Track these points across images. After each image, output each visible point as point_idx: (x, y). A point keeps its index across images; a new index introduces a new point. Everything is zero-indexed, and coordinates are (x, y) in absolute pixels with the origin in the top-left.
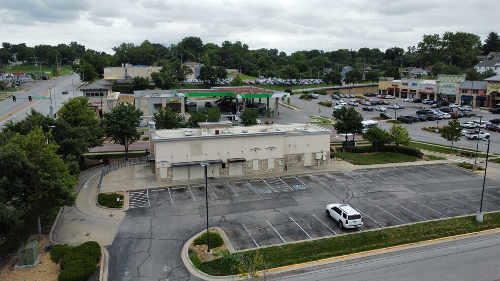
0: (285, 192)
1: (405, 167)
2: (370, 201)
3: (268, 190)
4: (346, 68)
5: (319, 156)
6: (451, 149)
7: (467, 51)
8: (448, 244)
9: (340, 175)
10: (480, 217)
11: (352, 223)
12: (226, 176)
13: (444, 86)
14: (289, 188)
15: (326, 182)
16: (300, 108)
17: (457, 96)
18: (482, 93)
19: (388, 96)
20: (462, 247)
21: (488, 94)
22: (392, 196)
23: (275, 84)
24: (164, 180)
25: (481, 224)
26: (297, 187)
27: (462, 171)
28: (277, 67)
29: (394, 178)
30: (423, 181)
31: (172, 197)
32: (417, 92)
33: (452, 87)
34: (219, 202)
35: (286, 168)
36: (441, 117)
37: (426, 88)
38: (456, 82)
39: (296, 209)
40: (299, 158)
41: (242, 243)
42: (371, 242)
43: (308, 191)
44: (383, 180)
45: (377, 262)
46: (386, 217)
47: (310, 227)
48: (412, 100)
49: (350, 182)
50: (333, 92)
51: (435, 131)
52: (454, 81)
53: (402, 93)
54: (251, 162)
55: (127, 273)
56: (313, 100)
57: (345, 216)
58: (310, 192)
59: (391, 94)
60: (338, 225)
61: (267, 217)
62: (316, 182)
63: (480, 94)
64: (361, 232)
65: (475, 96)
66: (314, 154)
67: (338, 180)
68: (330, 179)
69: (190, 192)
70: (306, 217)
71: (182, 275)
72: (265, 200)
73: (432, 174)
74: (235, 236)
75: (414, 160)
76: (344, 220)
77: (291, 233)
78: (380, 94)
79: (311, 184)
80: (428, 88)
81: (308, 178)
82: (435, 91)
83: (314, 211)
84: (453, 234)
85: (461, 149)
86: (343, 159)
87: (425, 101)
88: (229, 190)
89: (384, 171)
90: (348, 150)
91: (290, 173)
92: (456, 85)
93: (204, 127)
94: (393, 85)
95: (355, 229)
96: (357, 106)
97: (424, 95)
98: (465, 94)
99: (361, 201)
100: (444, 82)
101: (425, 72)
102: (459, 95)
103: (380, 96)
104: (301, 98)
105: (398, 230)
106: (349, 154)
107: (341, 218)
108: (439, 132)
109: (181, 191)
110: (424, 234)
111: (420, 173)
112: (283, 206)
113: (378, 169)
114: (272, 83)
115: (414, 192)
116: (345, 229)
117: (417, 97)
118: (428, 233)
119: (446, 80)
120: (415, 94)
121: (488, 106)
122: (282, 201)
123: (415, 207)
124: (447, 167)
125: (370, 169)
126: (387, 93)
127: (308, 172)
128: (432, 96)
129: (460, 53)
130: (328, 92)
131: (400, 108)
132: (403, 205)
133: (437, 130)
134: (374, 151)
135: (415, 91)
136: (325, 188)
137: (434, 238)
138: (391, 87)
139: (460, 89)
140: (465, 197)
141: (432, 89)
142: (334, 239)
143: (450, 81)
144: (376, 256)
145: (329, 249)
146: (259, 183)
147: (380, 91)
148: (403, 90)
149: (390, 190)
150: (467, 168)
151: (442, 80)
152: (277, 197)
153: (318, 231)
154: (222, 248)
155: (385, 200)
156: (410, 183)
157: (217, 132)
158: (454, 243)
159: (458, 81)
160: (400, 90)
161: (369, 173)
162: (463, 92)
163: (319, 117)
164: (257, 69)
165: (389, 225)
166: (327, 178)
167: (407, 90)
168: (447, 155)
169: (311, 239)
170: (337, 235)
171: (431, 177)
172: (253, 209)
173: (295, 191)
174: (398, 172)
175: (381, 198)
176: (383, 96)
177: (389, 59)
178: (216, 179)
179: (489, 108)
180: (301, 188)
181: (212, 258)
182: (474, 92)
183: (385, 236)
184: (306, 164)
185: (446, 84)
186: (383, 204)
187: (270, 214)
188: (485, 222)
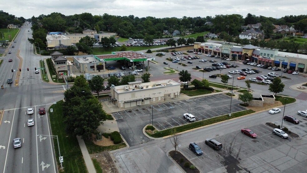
0: (167, 110)
1: (208, 96)
2: (196, 111)
3: (161, 109)
4: (176, 31)
5: (176, 94)
6: (225, 86)
7: (236, 25)
8: (220, 124)
9: (185, 101)
10: (230, 115)
11: (192, 119)
12: (144, 104)
13: (224, 49)
14: (168, 108)
15: (180, 105)
16: (158, 62)
17: (230, 54)
18: (241, 53)
19: (199, 53)
20: (224, 124)
21: (243, 54)
22: (204, 109)
23: (141, 45)
24: (122, 108)
25: (230, 117)
26: (171, 107)
27: (227, 97)
28: (138, 32)
29: (204, 101)
30: (214, 102)
31: (128, 114)
32: (212, 51)
33: (228, 50)
34: (146, 115)
35: (165, 99)
36: (222, 68)
37: (216, 49)
38: (229, 48)
39: (174, 116)
40: (169, 95)
41: (160, 128)
42: (198, 125)
43: (175, 109)
44: (200, 102)
45: (201, 130)
46: (202, 117)
47: (179, 122)
48: (210, 56)
49: (189, 104)
50: (171, 50)
51: (219, 76)
52: (228, 47)
53: (205, 51)
54: (153, 98)
55: (131, 139)
56: (163, 56)
57: (190, 118)
58: (176, 109)
59: (200, 51)
60: (188, 120)
61: (165, 119)
62: (177, 105)
63: (240, 54)
64: (195, 122)
65: (237, 54)
66: (175, 93)
67: (185, 103)
68: (182, 104)
69: (134, 112)
70: (177, 118)
71: (147, 139)
72: (162, 113)
73: (217, 99)
74: (157, 126)
75: (211, 93)
76: (190, 119)
77: (174, 124)
78: (195, 51)
79: (175, 106)
80: (217, 50)
81: (173, 103)
82: (220, 51)
83: (179, 116)
84: (222, 121)
85: (229, 85)
86: (185, 93)
87: (216, 56)
88: (147, 110)
89: (200, 98)
90: (186, 89)
91: (166, 102)
92: (229, 49)
93: (131, 84)
94: (201, 47)
95: (193, 121)
96: (185, 60)
97: (215, 53)
98: (234, 54)
99: (194, 111)
100: (224, 47)
101: (216, 36)
102: (231, 54)
103: (195, 53)
104: (157, 55)
105: (206, 120)
106: (186, 91)
107: (189, 118)
108: (221, 77)
109: (130, 111)
110: (213, 121)
111: (213, 99)
112: (168, 115)
113: (198, 98)
114: (139, 45)
115: (211, 107)
116: (190, 122)
117: (212, 54)
118: (215, 121)
119: (225, 47)
120: (211, 52)
121: (243, 60)
122: (168, 113)
123: (211, 113)
124: (223, 95)
125: (195, 98)
126: (198, 51)
127: (173, 101)
128: (219, 53)
129: (233, 27)
130: (169, 50)
131: (205, 61)
132: (207, 112)
133: (220, 76)
134: (196, 89)
135: (211, 51)
136: (181, 107)
137: (216, 122)
138: (200, 48)
139: (231, 51)
140: (227, 108)
141: (219, 50)
142: (187, 125)
143: (227, 47)
144: (200, 129)
145: (187, 128)
146: (157, 107)
147: (195, 49)
148: (206, 49)
149: (203, 106)
150: (229, 95)
151: (224, 46)
152: (165, 111)
153: (182, 123)
154: (155, 130)
155: (201, 111)
156: (209, 103)
157: (136, 86)
158: (222, 123)
159: (230, 47)
160: (205, 50)
161: (195, 100)
162: (232, 53)
163: (169, 68)
164: (128, 34)
165: (203, 119)
166: (180, 103)
167: (208, 50)
168: (223, 89)
169: (181, 125)
170: (188, 124)
171: (216, 100)
172: (159, 117)
173: (171, 109)
174: (205, 99)
175: (200, 110)
176: (197, 53)
177: (198, 26)
178: (140, 106)
179: (243, 61)
180: (172, 108)
181: (154, 133)
182: (237, 53)
183: (202, 123)
184: (171, 97)
185: (225, 48)
186: (201, 112)
187: (165, 118)
188: (231, 116)
